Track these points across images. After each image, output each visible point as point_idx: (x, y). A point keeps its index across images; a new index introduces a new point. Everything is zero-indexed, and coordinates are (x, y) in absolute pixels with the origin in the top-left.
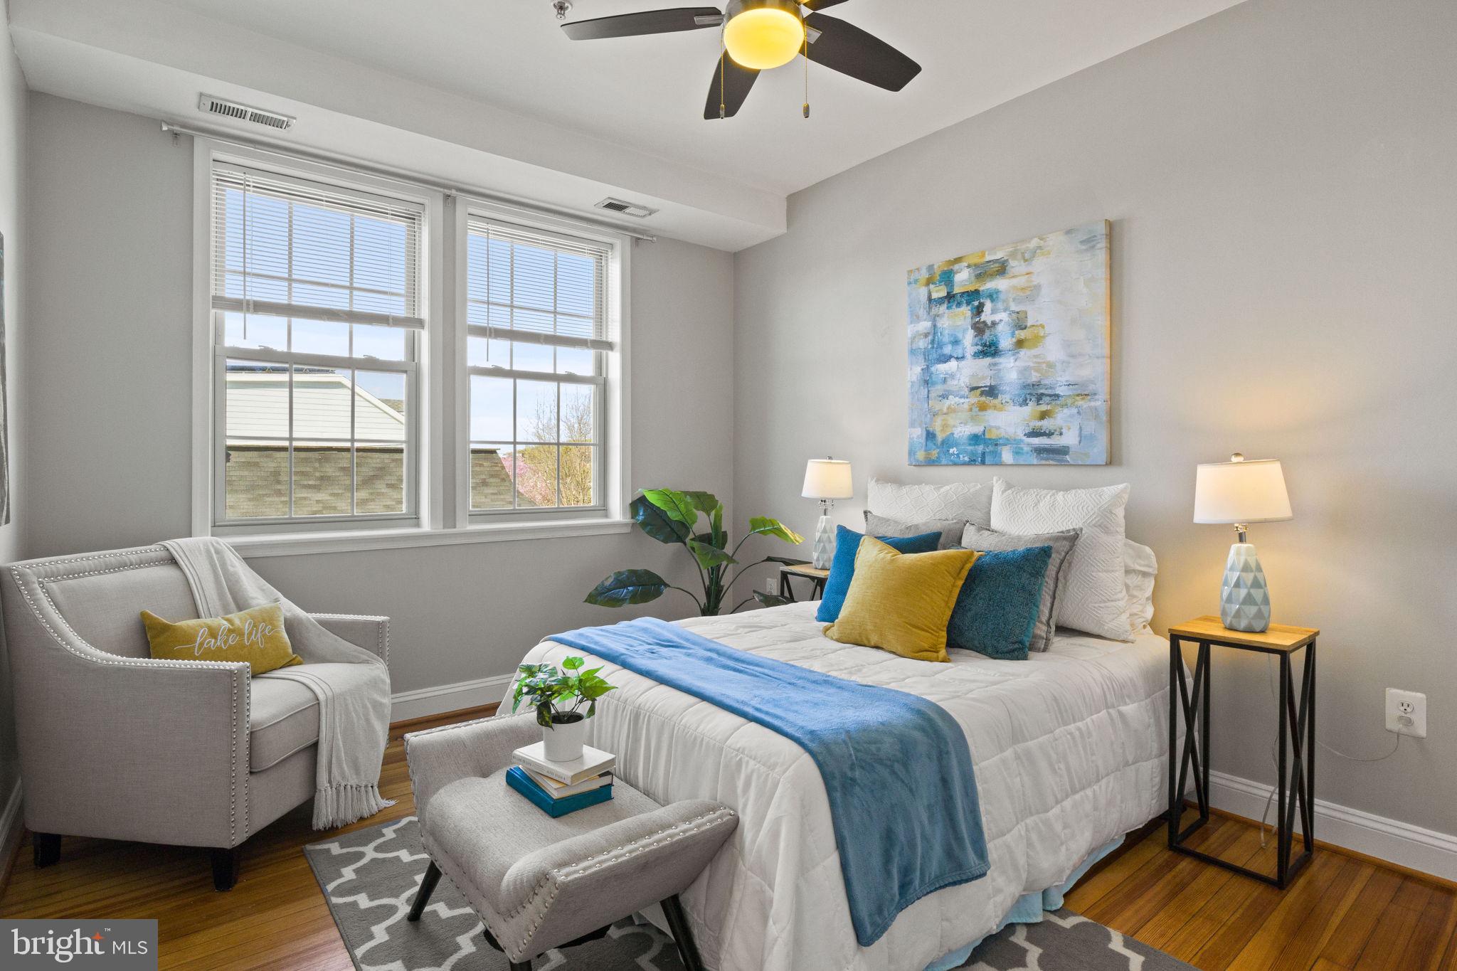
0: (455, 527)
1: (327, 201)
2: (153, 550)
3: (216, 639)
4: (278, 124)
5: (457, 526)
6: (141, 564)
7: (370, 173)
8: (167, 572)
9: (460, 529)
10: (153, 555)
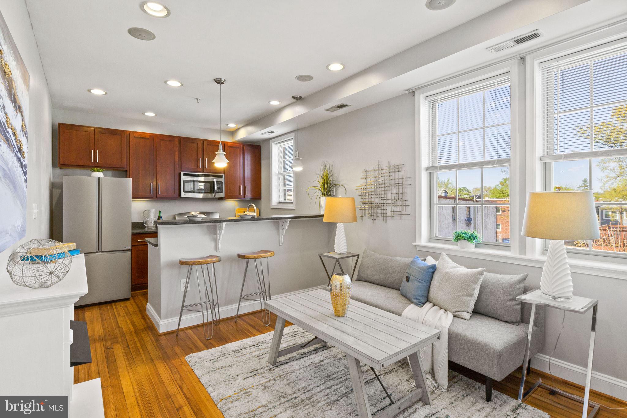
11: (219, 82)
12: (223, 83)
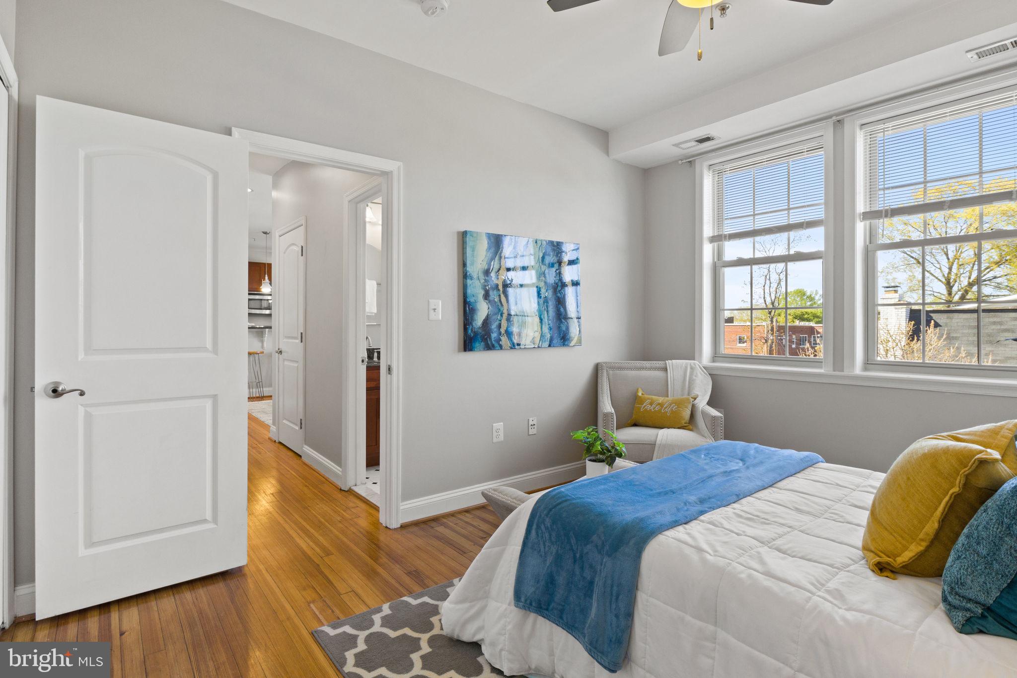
0: (843, 371)
1: (766, 161)
2: (659, 364)
3: (651, 406)
4: (708, 139)
5: (844, 371)
6: (650, 369)
7: (776, 135)
8: (660, 374)
9: (846, 373)
10: (658, 365)
11: (265, 233)
12: (268, 234)
